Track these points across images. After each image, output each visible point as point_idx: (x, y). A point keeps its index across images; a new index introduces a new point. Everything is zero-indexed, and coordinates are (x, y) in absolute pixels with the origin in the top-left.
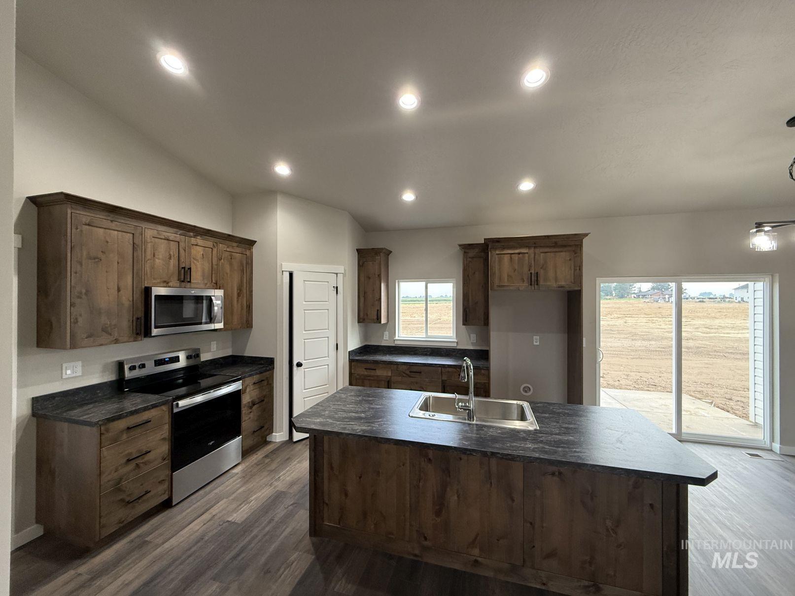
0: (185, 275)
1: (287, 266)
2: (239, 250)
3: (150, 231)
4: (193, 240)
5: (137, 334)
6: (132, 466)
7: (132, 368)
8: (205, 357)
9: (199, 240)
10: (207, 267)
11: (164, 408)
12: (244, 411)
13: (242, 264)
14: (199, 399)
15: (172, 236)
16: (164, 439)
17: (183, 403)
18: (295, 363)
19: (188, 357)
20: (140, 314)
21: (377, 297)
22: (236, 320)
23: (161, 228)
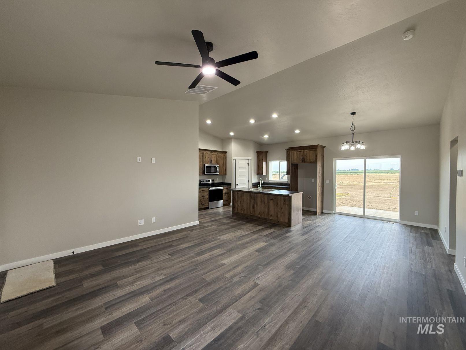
0: (211, 161)
1: (234, 158)
2: (223, 154)
3: (205, 152)
4: (213, 153)
5: (203, 174)
6: (202, 198)
7: (202, 181)
8: (215, 182)
9: (214, 153)
10: (216, 159)
11: (208, 188)
12: (223, 194)
13: (224, 158)
14: (214, 188)
15: (209, 153)
16: (207, 195)
17: (211, 188)
18: (236, 184)
19: (212, 181)
20: (204, 170)
21: (262, 166)
22: (222, 172)
23: (207, 151)
